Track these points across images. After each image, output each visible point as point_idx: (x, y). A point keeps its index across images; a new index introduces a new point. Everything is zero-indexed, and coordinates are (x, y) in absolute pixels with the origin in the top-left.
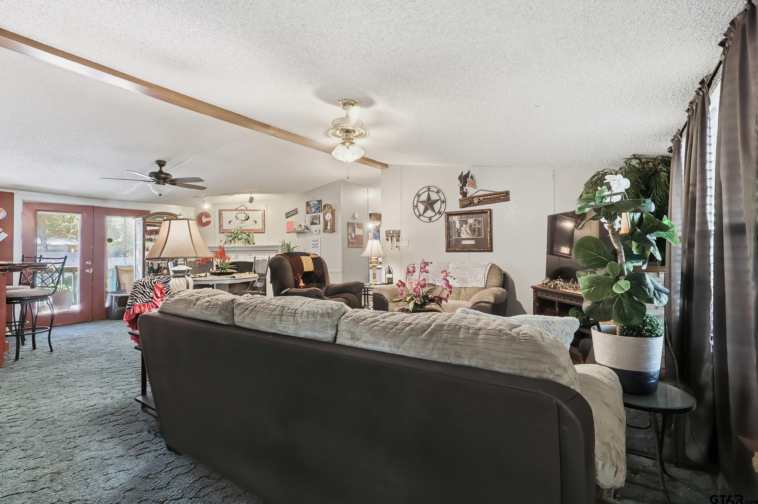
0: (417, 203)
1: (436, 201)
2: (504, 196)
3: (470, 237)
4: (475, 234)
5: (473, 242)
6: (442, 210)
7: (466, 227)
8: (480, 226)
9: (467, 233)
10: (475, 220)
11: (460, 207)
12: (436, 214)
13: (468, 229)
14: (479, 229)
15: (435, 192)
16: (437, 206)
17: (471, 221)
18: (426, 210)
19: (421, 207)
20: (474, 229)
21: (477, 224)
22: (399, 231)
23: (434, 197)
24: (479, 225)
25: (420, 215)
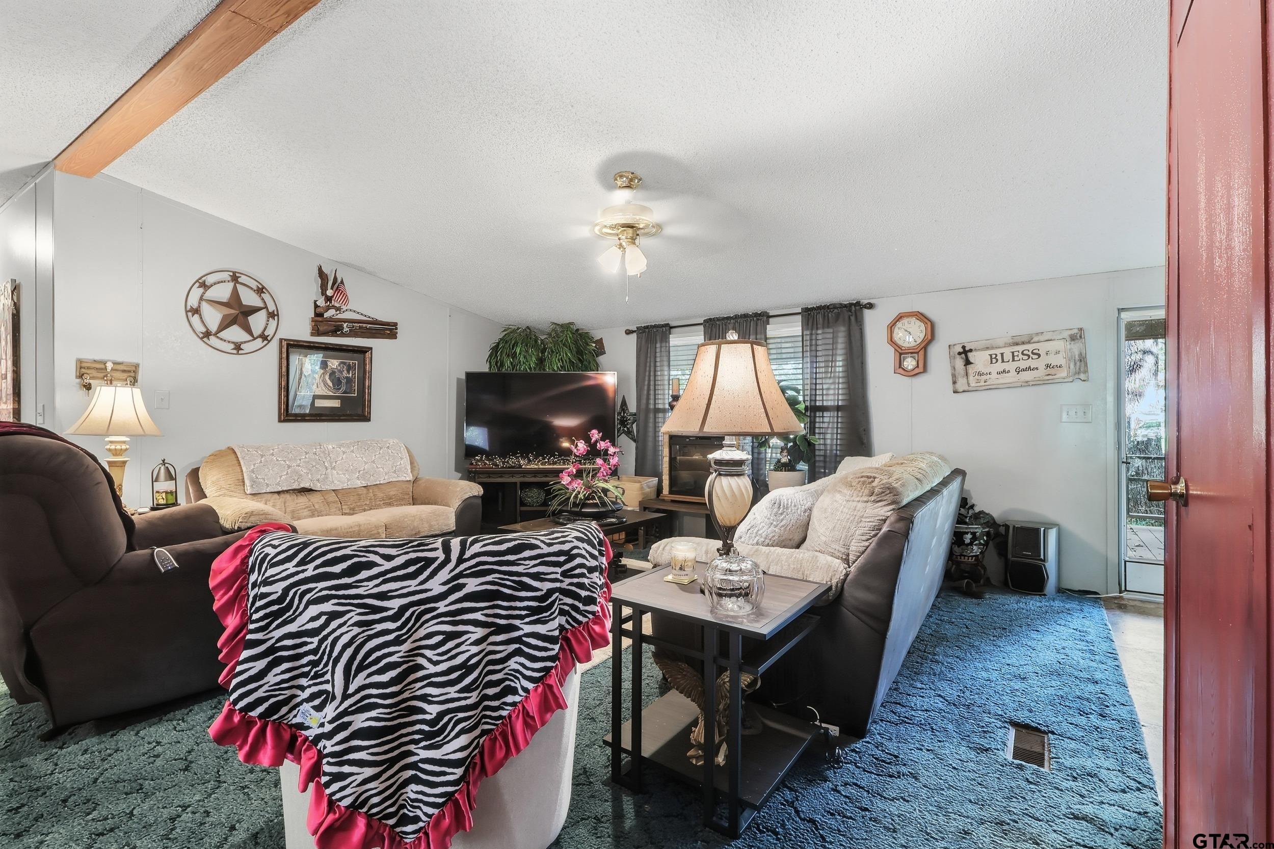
0: (200, 303)
1: (254, 310)
2: (387, 330)
3: (331, 394)
4: (340, 389)
5: (336, 404)
6: (269, 332)
7: (323, 373)
8: (351, 375)
9: (325, 384)
10: (342, 363)
11: (312, 334)
12: (255, 339)
13: (327, 377)
14: (349, 381)
15: (252, 289)
16: (257, 321)
17: (334, 364)
18: (225, 324)
19: (213, 317)
20: (339, 379)
21: (345, 372)
22: (137, 366)
23: (249, 298)
24: (348, 372)
25: (207, 334)
